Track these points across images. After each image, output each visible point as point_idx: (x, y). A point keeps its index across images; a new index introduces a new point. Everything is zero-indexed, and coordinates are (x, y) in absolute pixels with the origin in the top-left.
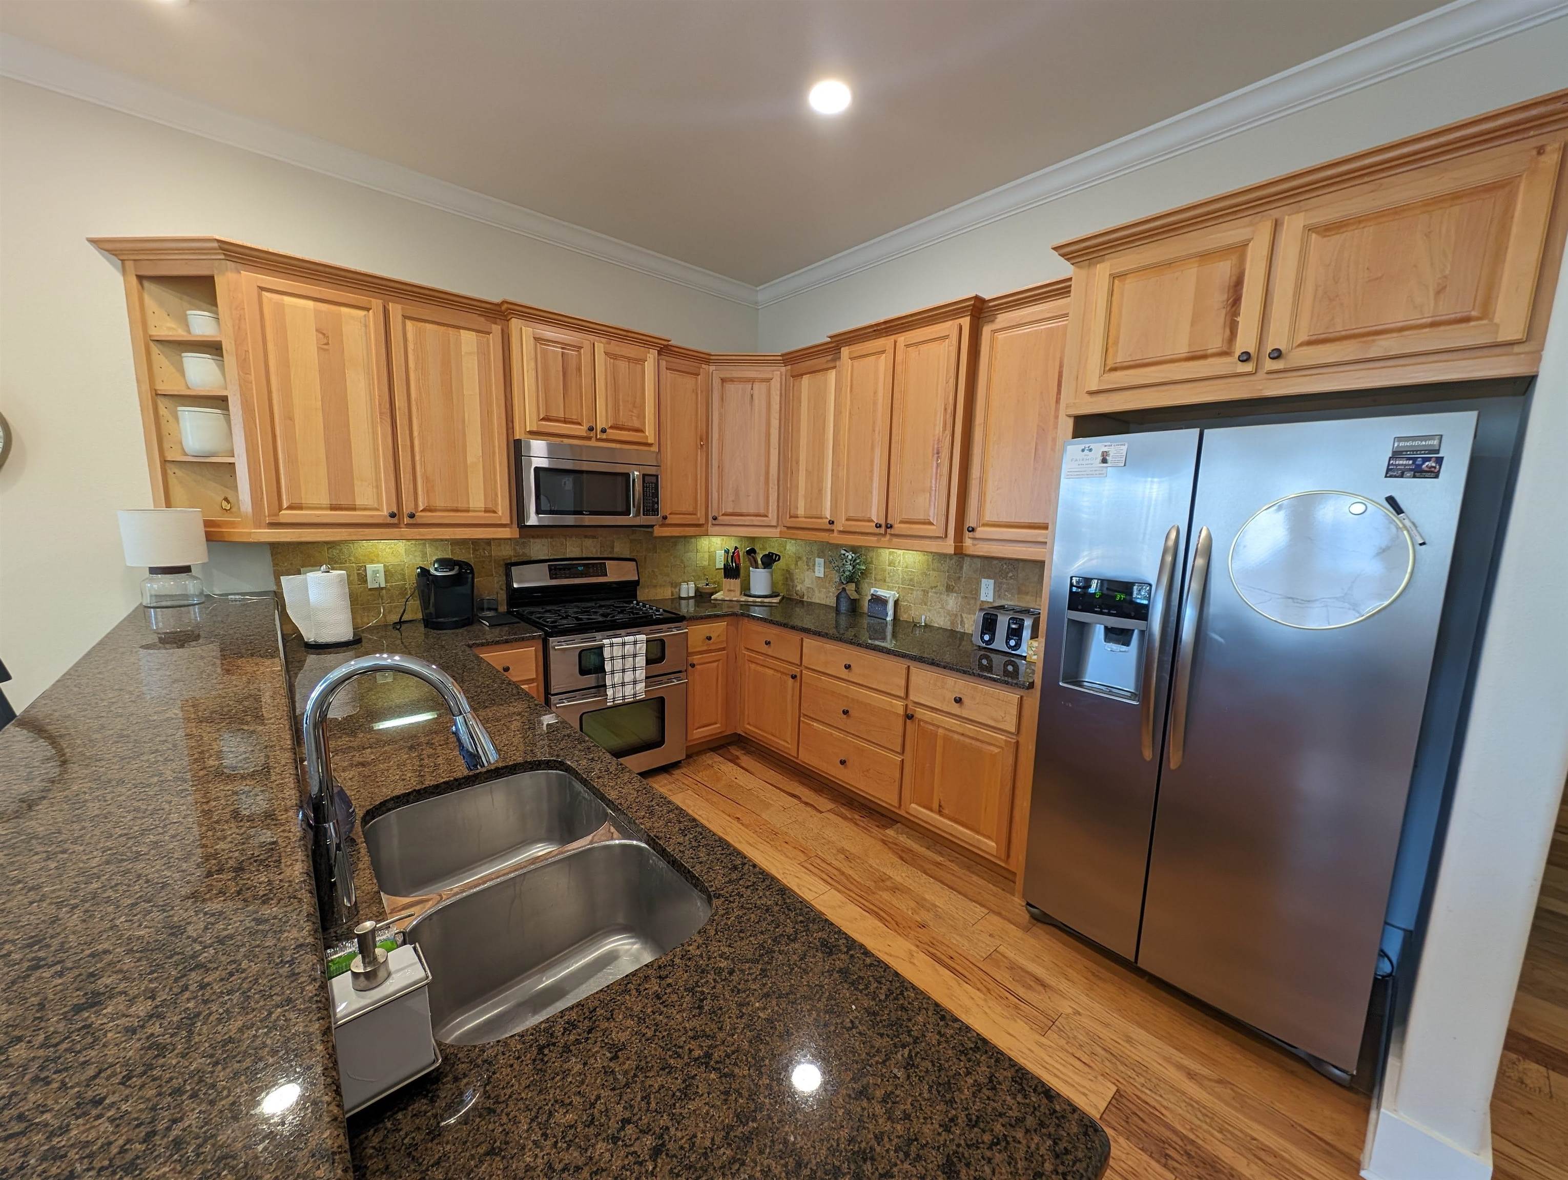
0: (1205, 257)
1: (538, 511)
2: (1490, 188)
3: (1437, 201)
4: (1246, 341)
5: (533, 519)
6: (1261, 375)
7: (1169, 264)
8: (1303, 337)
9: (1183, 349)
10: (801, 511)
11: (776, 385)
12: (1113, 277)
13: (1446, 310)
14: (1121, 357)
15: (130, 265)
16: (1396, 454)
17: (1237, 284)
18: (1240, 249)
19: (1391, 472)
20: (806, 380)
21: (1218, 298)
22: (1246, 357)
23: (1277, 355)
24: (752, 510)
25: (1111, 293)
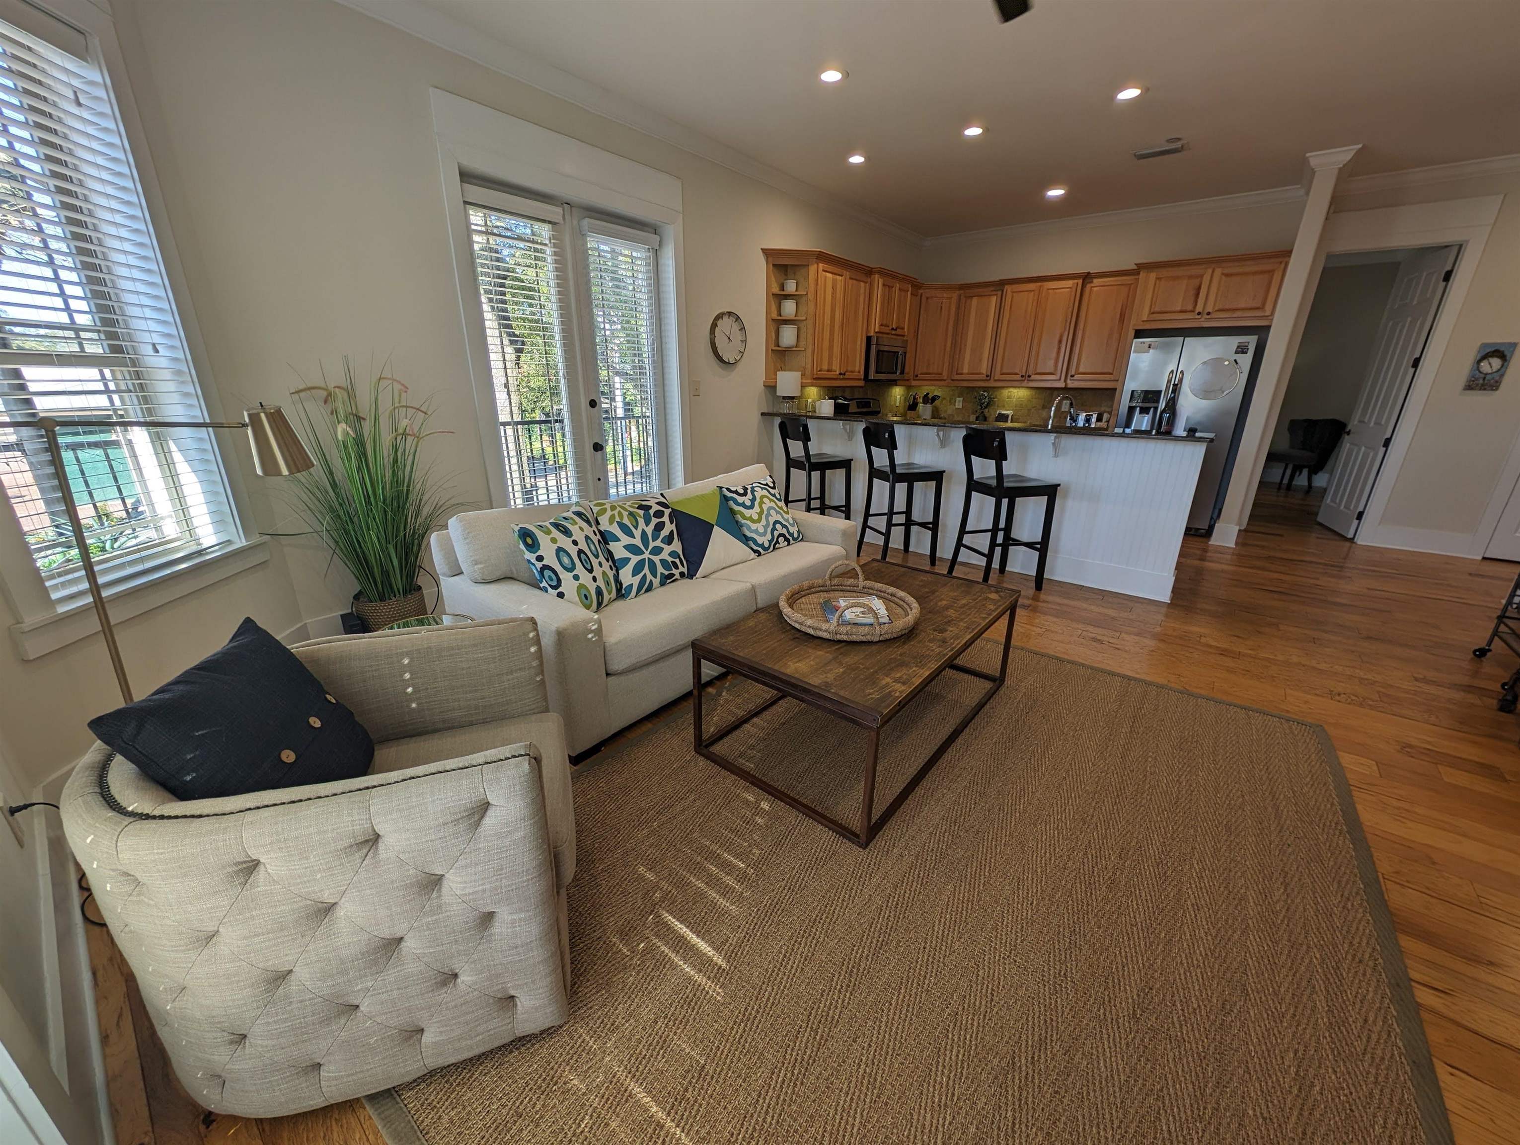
0: (1190, 277)
1: (877, 372)
2: (1269, 272)
3: (1255, 273)
4: (1199, 308)
5: (872, 376)
6: (1203, 319)
7: (1177, 278)
8: (1216, 308)
9: (1179, 309)
10: (965, 371)
11: (954, 301)
12: (1157, 279)
13: (1254, 305)
14: (1157, 309)
15: (770, 259)
16: (1238, 347)
17: (1199, 288)
18: (1202, 276)
19: (1236, 352)
20: (975, 301)
21: (1192, 292)
22: (1199, 314)
23: (1209, 314)
24: (935, 371)
25: (1155, 284)
